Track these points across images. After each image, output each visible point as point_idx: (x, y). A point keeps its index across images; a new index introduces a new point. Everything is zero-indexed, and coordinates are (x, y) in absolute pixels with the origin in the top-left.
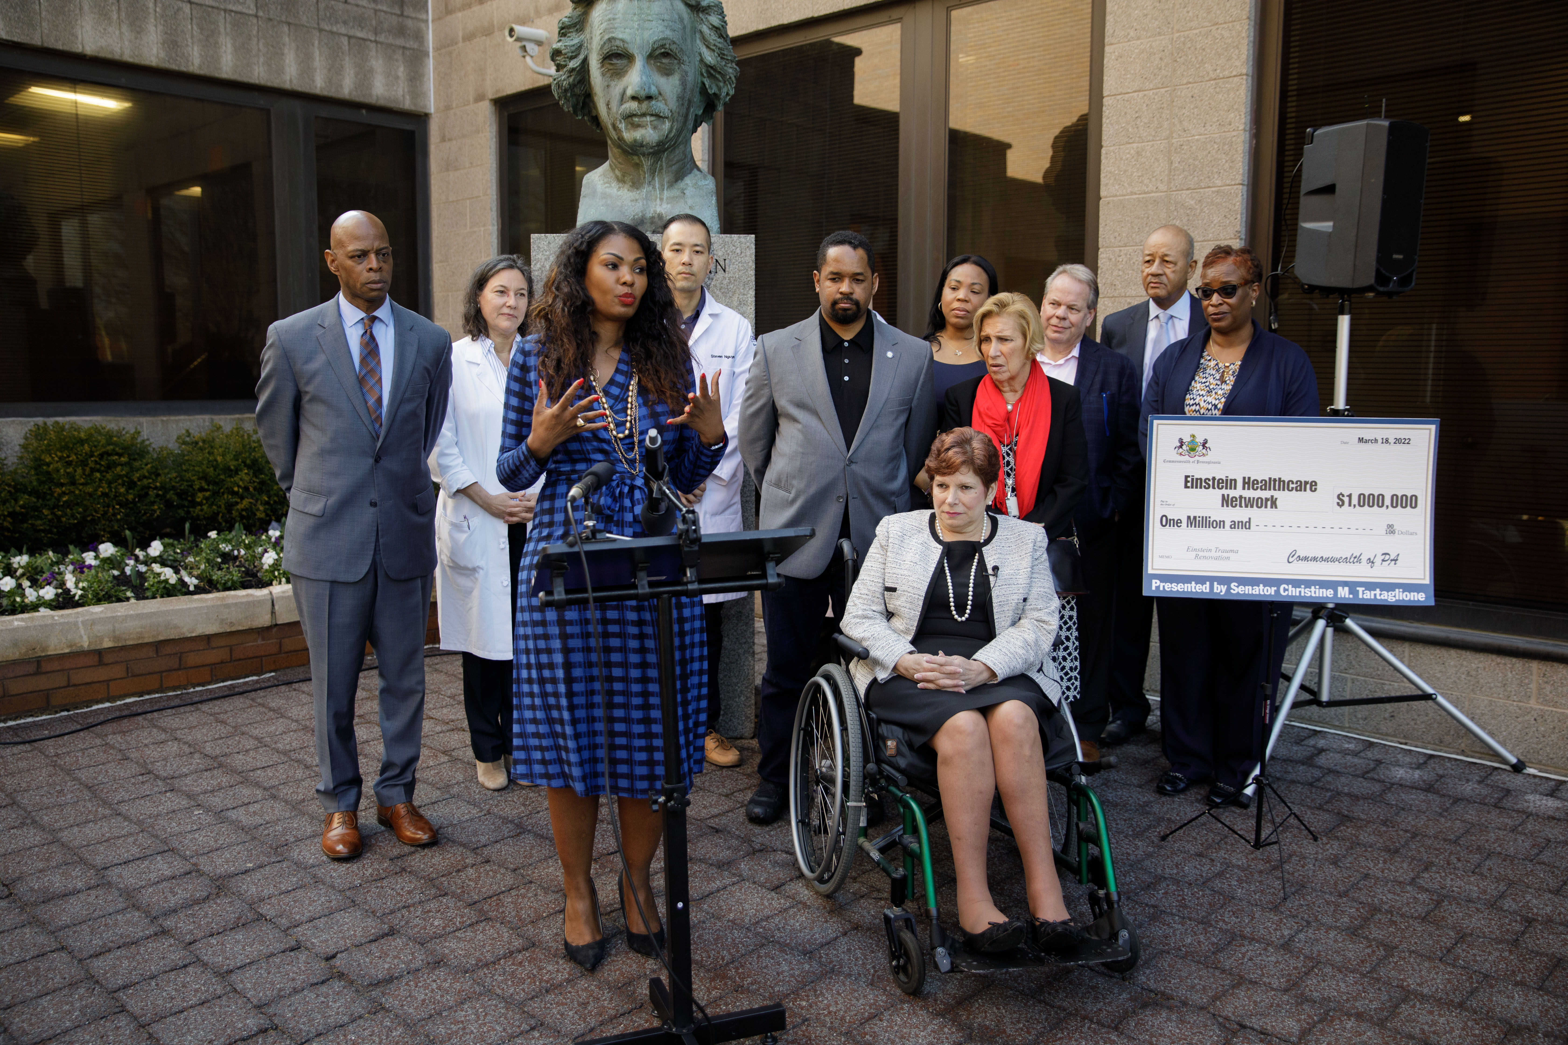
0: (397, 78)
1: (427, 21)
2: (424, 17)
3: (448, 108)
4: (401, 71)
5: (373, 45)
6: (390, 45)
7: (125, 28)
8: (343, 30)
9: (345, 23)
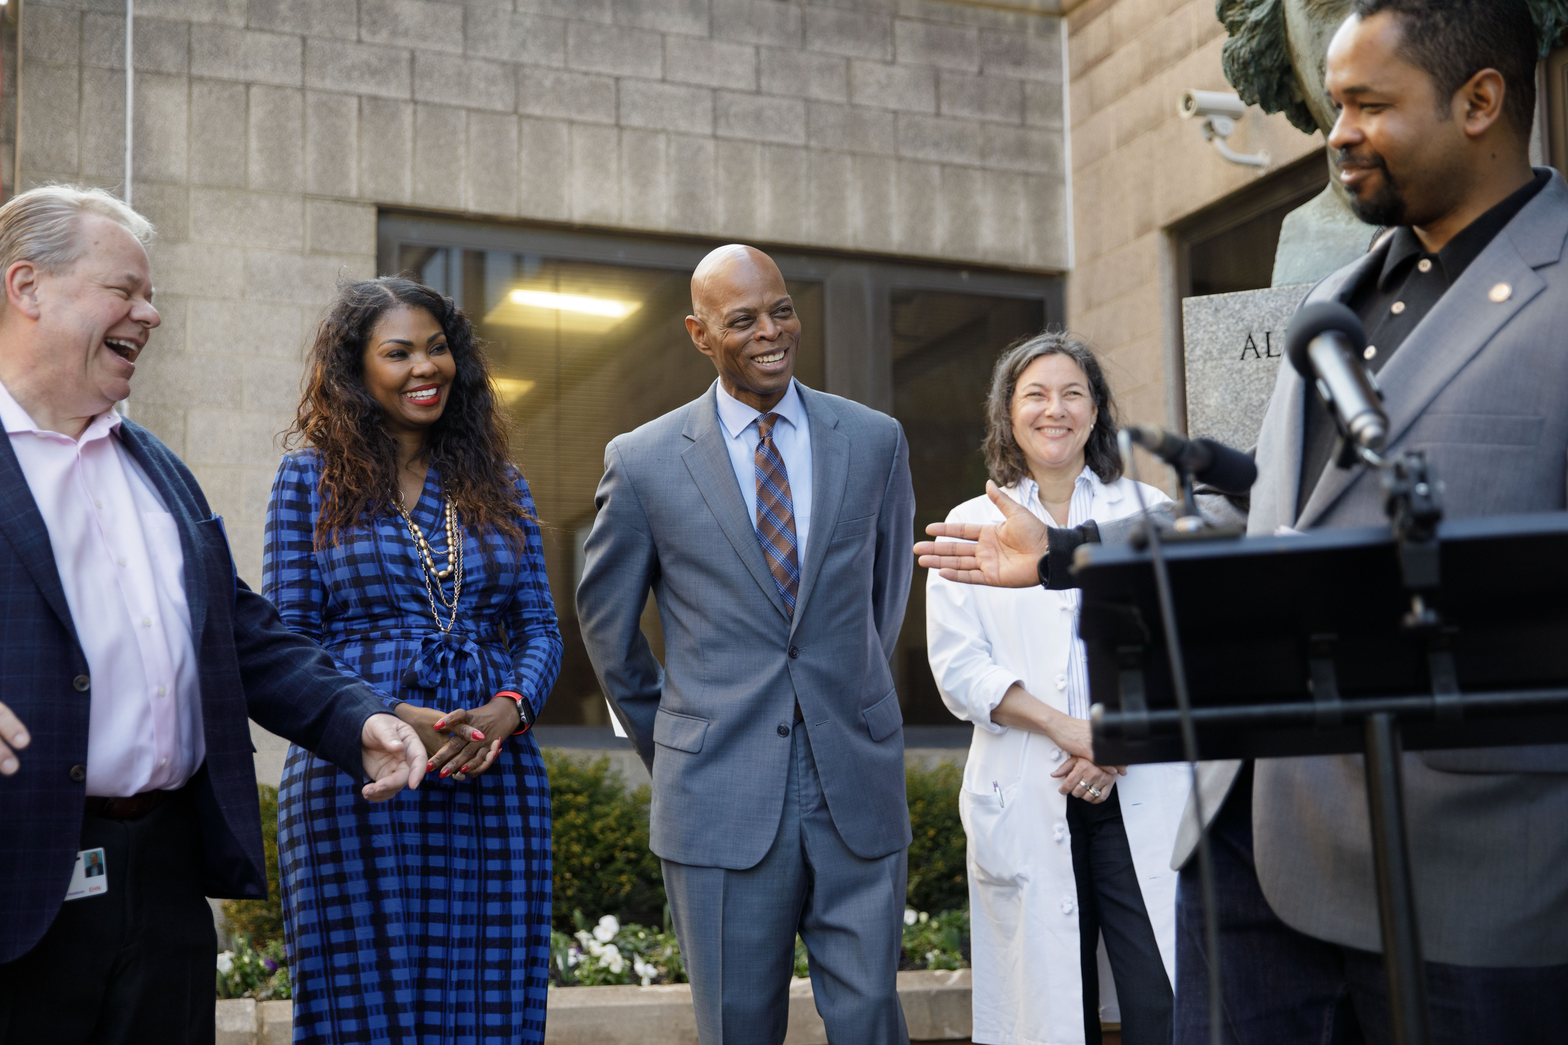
0: (1015, 220)
1: (1061, 131)
2: (1056, 124)
3: (1095, 256)
4: (1022, 208)
5: (978, 175)
6: (1004, 173)
7: (626, 182)
8: (932, 155)
9: (936, 144)
